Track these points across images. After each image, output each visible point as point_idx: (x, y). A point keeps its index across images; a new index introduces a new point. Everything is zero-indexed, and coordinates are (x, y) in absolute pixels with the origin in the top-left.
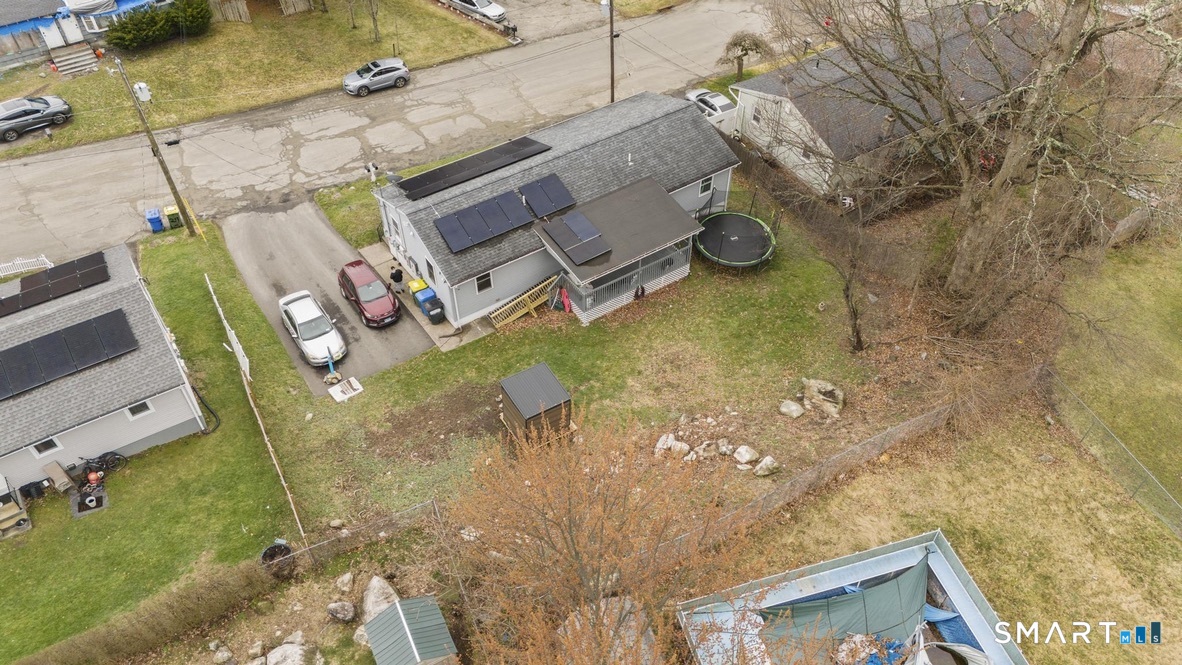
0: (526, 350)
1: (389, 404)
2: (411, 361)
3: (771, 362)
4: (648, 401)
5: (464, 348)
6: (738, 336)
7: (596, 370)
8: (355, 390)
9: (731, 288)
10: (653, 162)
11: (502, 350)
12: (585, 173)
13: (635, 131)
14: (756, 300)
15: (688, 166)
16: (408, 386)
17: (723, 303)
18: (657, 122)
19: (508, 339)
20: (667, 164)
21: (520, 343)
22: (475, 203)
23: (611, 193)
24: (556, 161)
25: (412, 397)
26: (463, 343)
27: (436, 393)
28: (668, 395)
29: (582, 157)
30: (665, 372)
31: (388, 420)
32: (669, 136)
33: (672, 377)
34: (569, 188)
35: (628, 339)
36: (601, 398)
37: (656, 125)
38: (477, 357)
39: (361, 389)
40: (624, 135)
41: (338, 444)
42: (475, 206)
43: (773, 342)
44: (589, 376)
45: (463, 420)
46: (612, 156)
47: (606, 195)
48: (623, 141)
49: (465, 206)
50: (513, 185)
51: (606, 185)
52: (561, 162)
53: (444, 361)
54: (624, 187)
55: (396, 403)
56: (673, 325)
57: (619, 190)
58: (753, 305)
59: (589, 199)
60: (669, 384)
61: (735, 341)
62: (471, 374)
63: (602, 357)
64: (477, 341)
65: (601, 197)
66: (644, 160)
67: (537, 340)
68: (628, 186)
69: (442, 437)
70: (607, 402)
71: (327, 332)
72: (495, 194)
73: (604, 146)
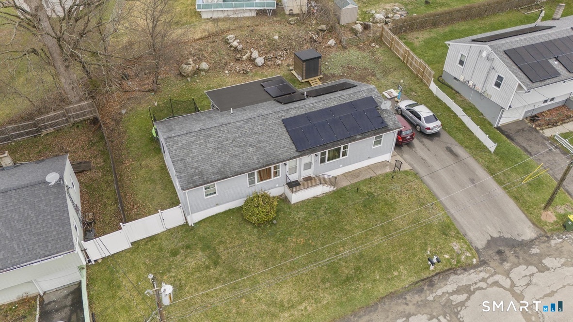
8: (386, 93)
31: (369, 81)
41: (386, 73)
69: (345, 74)
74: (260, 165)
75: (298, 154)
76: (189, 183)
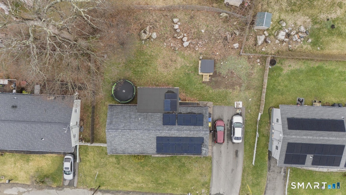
0: (195, 91)
1: (232, 94)
2: (220, 105)
3: (146, 53)
4: (179, 59)
5: (208, 100)
6: (146, 64)
7: (184, 75)
8: (237, 103)
9: (136, 80)
10: (133, 116)
11: (200, 94)
12: (154, 122)
13: (131, 129)
14: (133, 72)
15: (124, 110)
16: (225, 96)
17: (141, 76)
18: (122, 129)
19: (196, 97)
20: (130, 114)
21: (195, 94)
22: (189, 126)
23: (152, 113)
24: (160, 129)
25: (226, 92)
26: (207, 102)
27: (221, 90)
28: (174, 58)
29: (152, 127)
30: (170, 65)
31: (235, 89)
32: (121, 122)
33: (170, 62)
34: (162, 119)
35: (171, 79)
36: (188, 67)
37: (123, 128)
38: (207, 96)
39: (235, 102)
40: (135, 129)
41: (248, 88)
42: (190, 125)
43: (140, 58)
44: (186, 74)
45: (219, 79)
46: (143, 124)
47: (153, 113)
48: (137, 127)
49: (192, 127)
50: (177, 127)
51: (151, 115)
52: (159, 128)
53: (214, 99)
54: (147, 112)
55: (230, 93)
56: (158, 77)
57: (149, 112)
58: (135, 71)
59: (159, 113)
60: (172, 61)
61: (148, 64)
62: (211, 91)
63: (180, 78)
64: (204, 100)
65: (155, 113)
66: (135, 118)
67: (191, 92)
68: (145, 112)
69: (226, 77)
70: (188, 65)
71: (236, 123)
72: (183, 127)
73: (143, 128)
74: (139, 153)
75: (156, 153)
76: (111, 152)
